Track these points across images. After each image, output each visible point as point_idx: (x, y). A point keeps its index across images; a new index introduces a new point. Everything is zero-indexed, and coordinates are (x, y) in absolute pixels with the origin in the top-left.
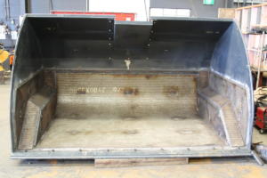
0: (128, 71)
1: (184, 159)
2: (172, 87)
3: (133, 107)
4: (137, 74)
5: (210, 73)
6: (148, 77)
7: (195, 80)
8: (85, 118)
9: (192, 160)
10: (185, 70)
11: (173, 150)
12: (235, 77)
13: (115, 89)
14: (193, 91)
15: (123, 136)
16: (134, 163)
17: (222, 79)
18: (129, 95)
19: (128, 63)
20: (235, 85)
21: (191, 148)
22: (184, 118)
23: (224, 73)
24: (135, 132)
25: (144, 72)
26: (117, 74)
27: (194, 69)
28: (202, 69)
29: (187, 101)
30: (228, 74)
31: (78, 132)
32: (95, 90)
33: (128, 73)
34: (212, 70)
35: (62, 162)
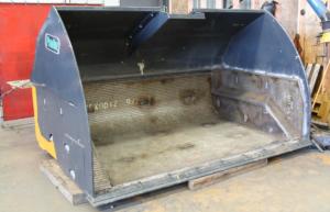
0: (142, 77)
1: (264, 160)
2: (188, 91)
5: (224, 69)
6: (163, 82)
7: (209, 79)
8: (111, 143)
9: (271, 159)
10: (199, 69)
12: (273, 71)
13: (128, 101)
16: (226, 176)
17: (249, 74)
18: (145, 107)
19: (142, 66)
20: (276, 79)
25: (159, 76)
26: (129, 82)
27: (207, 68)
28: (215, 67)
31: (134, 159)
32: (105, 105)
34: (227, 67)
35: (147, 195)
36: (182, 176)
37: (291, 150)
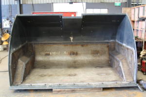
0: (72, 43)
1: (100, 88)
2: (96, 51)
3: (75, 62)
4: (76, 44)
5: (116, 42)
6: (82, 46)
8: (49, 68)
9: (105, 89)
10: (102, 41)
11: (94, 84)
12: (128, 44)
13: (65, 52)
14: (107, 53)
15: (68, 77)
16: (73, 91)
17: (121, 45)
19: (72, 38)
20: (128, 49)
21: (104, 83)
22: (102, 67)
23: (122, 42)
24: (75, 75)
25: (80, 43)
26: (66, 45)
28: (112, 41)
29: (104, 58)
30: (124, 43)
31: (45, 76)
32: (54, 53)
33: (72, 44)
35: (36, 91)
36: (50, 86)
37: (119, 86)
